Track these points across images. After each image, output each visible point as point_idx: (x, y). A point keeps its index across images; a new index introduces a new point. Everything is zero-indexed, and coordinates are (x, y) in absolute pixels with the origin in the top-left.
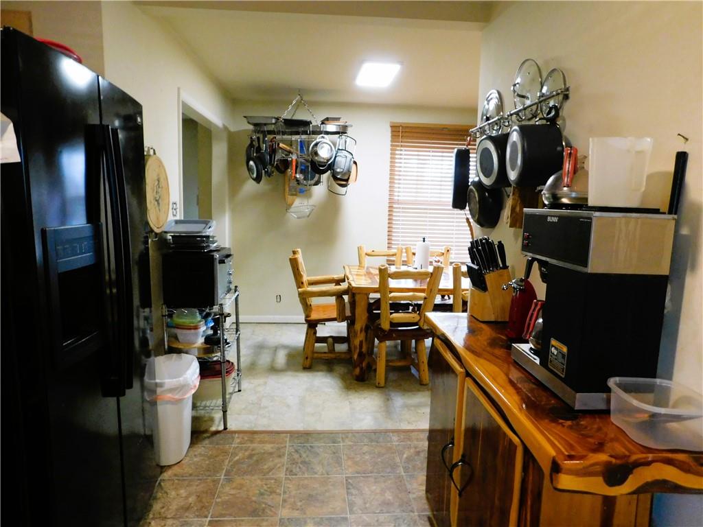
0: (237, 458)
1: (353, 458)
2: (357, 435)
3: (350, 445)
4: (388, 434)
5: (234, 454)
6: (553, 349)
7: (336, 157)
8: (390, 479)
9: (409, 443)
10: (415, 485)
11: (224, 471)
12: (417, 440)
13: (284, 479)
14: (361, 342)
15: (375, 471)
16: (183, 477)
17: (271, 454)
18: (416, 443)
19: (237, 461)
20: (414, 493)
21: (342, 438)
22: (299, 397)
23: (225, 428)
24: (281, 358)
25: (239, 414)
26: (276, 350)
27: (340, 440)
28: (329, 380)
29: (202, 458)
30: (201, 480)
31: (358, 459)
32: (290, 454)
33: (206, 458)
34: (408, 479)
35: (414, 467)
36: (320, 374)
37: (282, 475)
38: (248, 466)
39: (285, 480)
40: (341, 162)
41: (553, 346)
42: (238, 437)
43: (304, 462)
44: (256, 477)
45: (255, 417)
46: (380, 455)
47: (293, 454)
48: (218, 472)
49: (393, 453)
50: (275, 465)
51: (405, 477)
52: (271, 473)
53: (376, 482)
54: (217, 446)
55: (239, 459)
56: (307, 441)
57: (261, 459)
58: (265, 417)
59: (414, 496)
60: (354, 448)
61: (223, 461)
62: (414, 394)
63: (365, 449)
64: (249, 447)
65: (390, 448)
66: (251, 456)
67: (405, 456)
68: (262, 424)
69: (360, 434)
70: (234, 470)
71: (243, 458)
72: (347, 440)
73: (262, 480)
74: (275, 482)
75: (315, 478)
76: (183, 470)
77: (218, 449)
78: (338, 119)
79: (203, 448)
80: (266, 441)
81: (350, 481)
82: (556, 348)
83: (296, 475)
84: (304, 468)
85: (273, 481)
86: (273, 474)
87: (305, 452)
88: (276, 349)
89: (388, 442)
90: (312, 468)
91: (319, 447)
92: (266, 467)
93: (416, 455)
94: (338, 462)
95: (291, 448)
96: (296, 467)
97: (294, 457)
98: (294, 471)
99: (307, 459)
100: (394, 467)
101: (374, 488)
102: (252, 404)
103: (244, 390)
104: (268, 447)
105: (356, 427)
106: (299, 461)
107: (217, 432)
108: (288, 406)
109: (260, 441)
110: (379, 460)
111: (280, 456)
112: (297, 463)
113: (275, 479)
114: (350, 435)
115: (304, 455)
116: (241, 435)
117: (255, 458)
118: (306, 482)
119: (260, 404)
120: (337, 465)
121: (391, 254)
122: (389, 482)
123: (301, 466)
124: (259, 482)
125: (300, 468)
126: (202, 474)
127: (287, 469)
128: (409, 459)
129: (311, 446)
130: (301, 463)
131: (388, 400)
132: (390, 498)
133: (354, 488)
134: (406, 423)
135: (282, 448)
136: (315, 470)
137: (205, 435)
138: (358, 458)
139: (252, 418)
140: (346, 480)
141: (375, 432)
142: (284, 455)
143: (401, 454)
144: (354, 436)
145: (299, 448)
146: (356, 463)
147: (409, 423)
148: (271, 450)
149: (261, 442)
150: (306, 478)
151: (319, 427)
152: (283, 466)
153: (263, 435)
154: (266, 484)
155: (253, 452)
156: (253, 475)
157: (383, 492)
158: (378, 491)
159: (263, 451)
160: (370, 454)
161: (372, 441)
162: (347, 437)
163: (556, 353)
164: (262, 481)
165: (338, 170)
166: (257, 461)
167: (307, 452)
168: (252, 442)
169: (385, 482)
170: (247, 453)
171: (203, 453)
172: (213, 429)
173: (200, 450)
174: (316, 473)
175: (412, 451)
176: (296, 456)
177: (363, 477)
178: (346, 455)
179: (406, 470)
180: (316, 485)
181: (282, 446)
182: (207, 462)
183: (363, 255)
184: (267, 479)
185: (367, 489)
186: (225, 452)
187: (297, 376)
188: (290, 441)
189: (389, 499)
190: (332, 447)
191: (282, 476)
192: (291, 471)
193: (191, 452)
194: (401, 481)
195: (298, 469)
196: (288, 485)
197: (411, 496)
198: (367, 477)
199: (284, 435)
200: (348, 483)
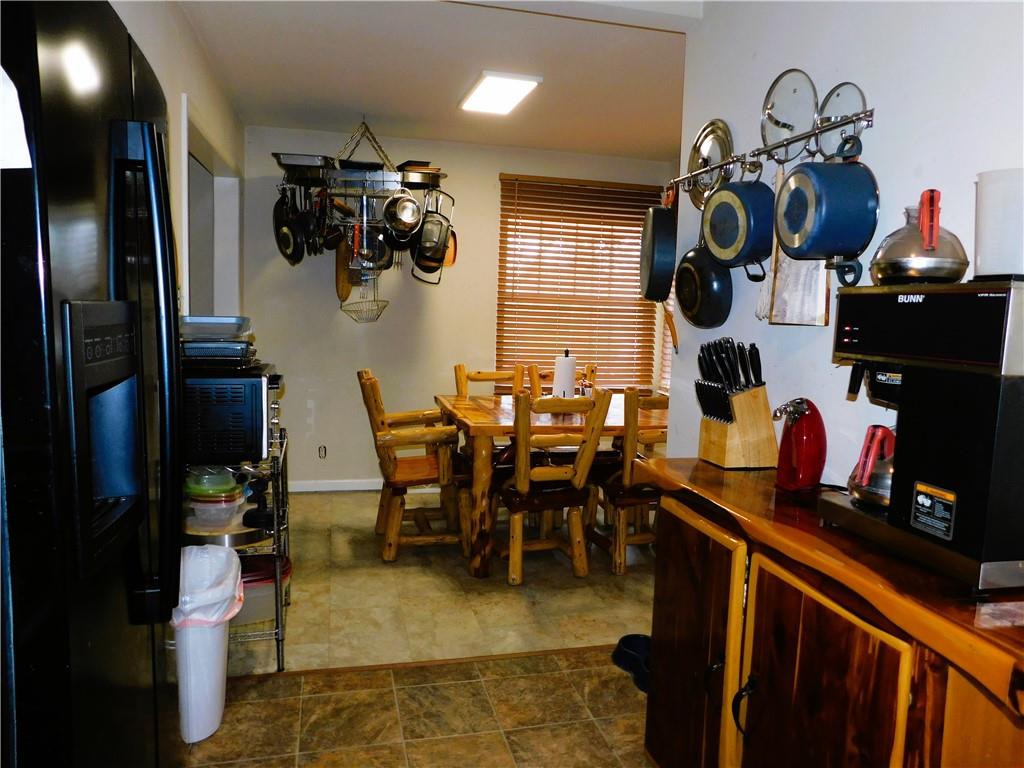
0: (314, 718)
1: (507, 700)
2: (501, 663)
3: (497, 681)
4: (549, 657)
5: (307, 712)
6: (921, 499)
7: (423, 223)
8: (576, 729)
9: (586, 669)
10: (617, 735)
11: (297, 744)
12: (598, 663)
13: (404, 746)
14: (483, 515)
15: (548, 718)
16: (224, 760)
17: (370, 705)
18: (597, 668)
19: (315, 722)
20: (620, 748)
21: (480, 670)
22: (391, 608)
23: (280, 669)
24: (342, 547)
25: (297, 644)
26: (330, 535)
27: (478, 673)
28: (431, 579)
29: (252, 723)
30: (260, 762)
31: (515, 702)
32: (403, 702)
33: (260, 724)
34: (604, 727)
35: (606, 705)
36: (413, 569)
37: (399, 739)
38: (338, 730)
39: (407, 747)
40: (432, 231)
41: (920, 493)
42: (306, 683)
43: (429, 715)
44: (355, 747)
45: (327, 645)
46: (548, 692)
47: (407, 702)
48: (288, 746)
49: (566, 687)
50: (384, 724)
51: (597, 724)
52: (379, 739)
53: (556, 736)
54: (273, 701)
55: (318, 719)
56: (425, 680)
57: (357, 716)
58: (342, 645)
59: (620, 752)
60: (504, 683)
61: (291, 726)
62: (571, 593)
63: (522, 684)
64: (330, 696)
65: (561, 680)
66: (337, 712)
67: (587, 690)
68: (341, 656)
69: (507, 661)
70: (315, 739)
71: (324, 718)
72: (488, 673)
73: (367, 751)
74: (391, 753)
75: (455, 739)
76: (224, 747)
77: (277, 704)
78: (426, 164)
79: (252, 706)
80: (356, 685)
81: (513, 738)
82: (927, 495)
83: (422, 737)
84: (432, 725)
85: (386, 752)
86: (383, 740)
87: (426, 697)
88: (328, 534)
89: (554, 670)
90: (446, 723)
91: (446, 688)
92: (368, 728)
93: (603, 688)
94: (486, 708)
95: (401, 693)
96: (418, 725)
97: (411, 707)
98: (418, 730)
99: (434, 710)
100: (576, 710)
101: (555, 746)
102: (315, 624)
103: (296, 603)
104: (363, 694)
105: (497, 650)
106: (421, 714)
107: (266, 677)
108: (376, 624)
109: (347, 685)
110: (549, 700)
111: (386, 709)
112: (418, 716)
113: (390, 748)
114: (491, 664)
115: (427, 704)
116: (311, 679)
117: (345, 715)
118: (442, 747)
119: (329, 624)
120: (484, 714)
121: (507, 377)
122: (576, 734)
123: (427, 721)
124: (362, 755)
125: (425, 725)
126: (259, 752)
127: (405, 728)
128: (594, 696)
129: (434, 687)
130: (425, 717)
131: (534, 604)
132: (586, 759)
133: (523, 749)
134: (573, 638)
135: (386, 693)
136: (453, 727)
137: (249, 683)
138: (515, 700)
139: (321, 648)
140: (508, 738)
141: (529, 656)
142: (393, 705)
143: (580, 687)
144: (497, 665)
145: (415, 692)
146: (514, 709)
147: (577, 638)
148: (369, 700)
149: (349, 687)
150: (441, 741)
151: (439, 654)
152: (396, 723)
153: (349, 675)
154: (376, 758)
155: (340, 705)
156: (350, 744)
157: (570, 750)
158: (563, 750)
159: (356, 703)
160: (531, 691)
161: (527, 670)
162: (487, 668)
163: (928, 503)
164: (368, 754)
165: (428, 245)
166: (350, 720)
167: (430, 696)
168: (332, 688)
169: (569, 734)
170: (329, 708)
171: (251, 714)
172: (259, 671)
173: (243, 711)
174: (454, 731)
175: (596, 681)
176: (414, 705)
177: (533, 729)
178: (494, 695)
179: (596, 713)
180: (461, 752)
181: (386, 690)
182: (263, 730)
183: (463, 379)
184: (375, 748)
185: (544, 749)
186: (292, 710)
187: (376, 575)
188: (396, 681)
189: (584, 762)
190: (469, 687)
191: (399, 741)
192: (413, 731)
193: (230, 715)
194: (593, 731)
195: (424, 728)
196: (414, 756)
197: (616, 753)
198: (540, 728)
199: (384, 672)
200: (512, 743)
